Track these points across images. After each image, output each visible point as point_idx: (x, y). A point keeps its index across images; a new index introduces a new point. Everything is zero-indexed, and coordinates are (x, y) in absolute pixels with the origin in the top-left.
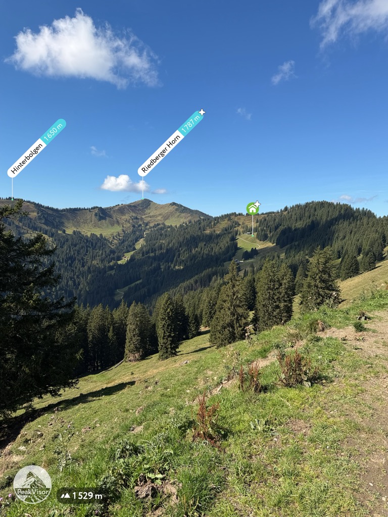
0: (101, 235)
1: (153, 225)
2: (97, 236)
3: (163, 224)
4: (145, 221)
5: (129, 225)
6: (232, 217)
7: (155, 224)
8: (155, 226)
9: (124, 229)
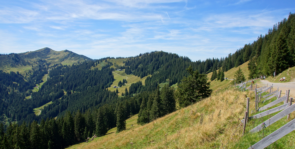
0: (18, 72)
1: (54, 65)
2: (15, 73)
3: (61, 64)
4: (47, 63)
5: (36, 65)
6: (108, 60)
7: (55, 65)
8: (55, 66)
9: (34, 68)
